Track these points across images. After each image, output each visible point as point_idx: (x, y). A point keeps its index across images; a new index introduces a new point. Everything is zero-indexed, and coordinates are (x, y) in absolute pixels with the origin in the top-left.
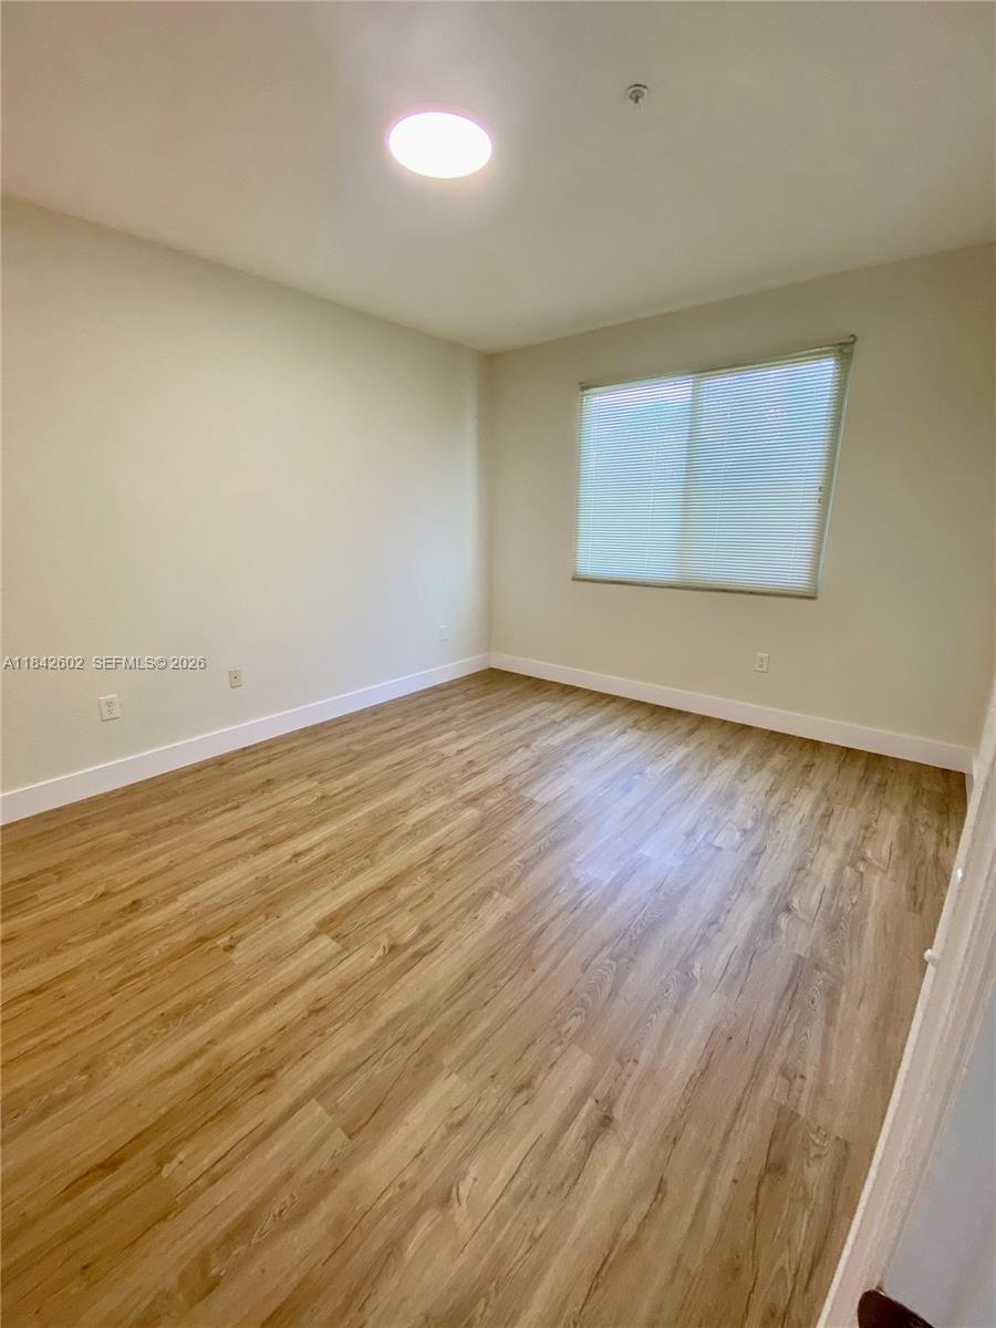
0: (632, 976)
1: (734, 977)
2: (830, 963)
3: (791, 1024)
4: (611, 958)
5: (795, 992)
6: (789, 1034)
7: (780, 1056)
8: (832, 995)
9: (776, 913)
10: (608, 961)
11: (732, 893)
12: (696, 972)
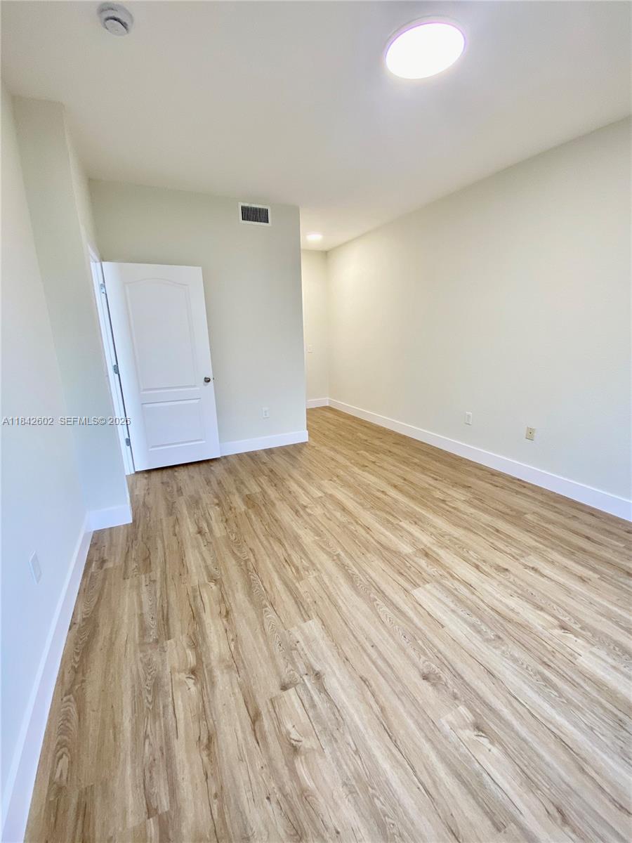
0: (234, 562)
1: (195, 597)
2: (150, 651)
3: (158, 600)
4: (248, 559)
5: (163, 616)
6: (158, 595)
7: (158, 585)
8: (144, 630)
9: (199, 658)
10: (247, 558)
11: (236, 648)
12: (212, 584)
